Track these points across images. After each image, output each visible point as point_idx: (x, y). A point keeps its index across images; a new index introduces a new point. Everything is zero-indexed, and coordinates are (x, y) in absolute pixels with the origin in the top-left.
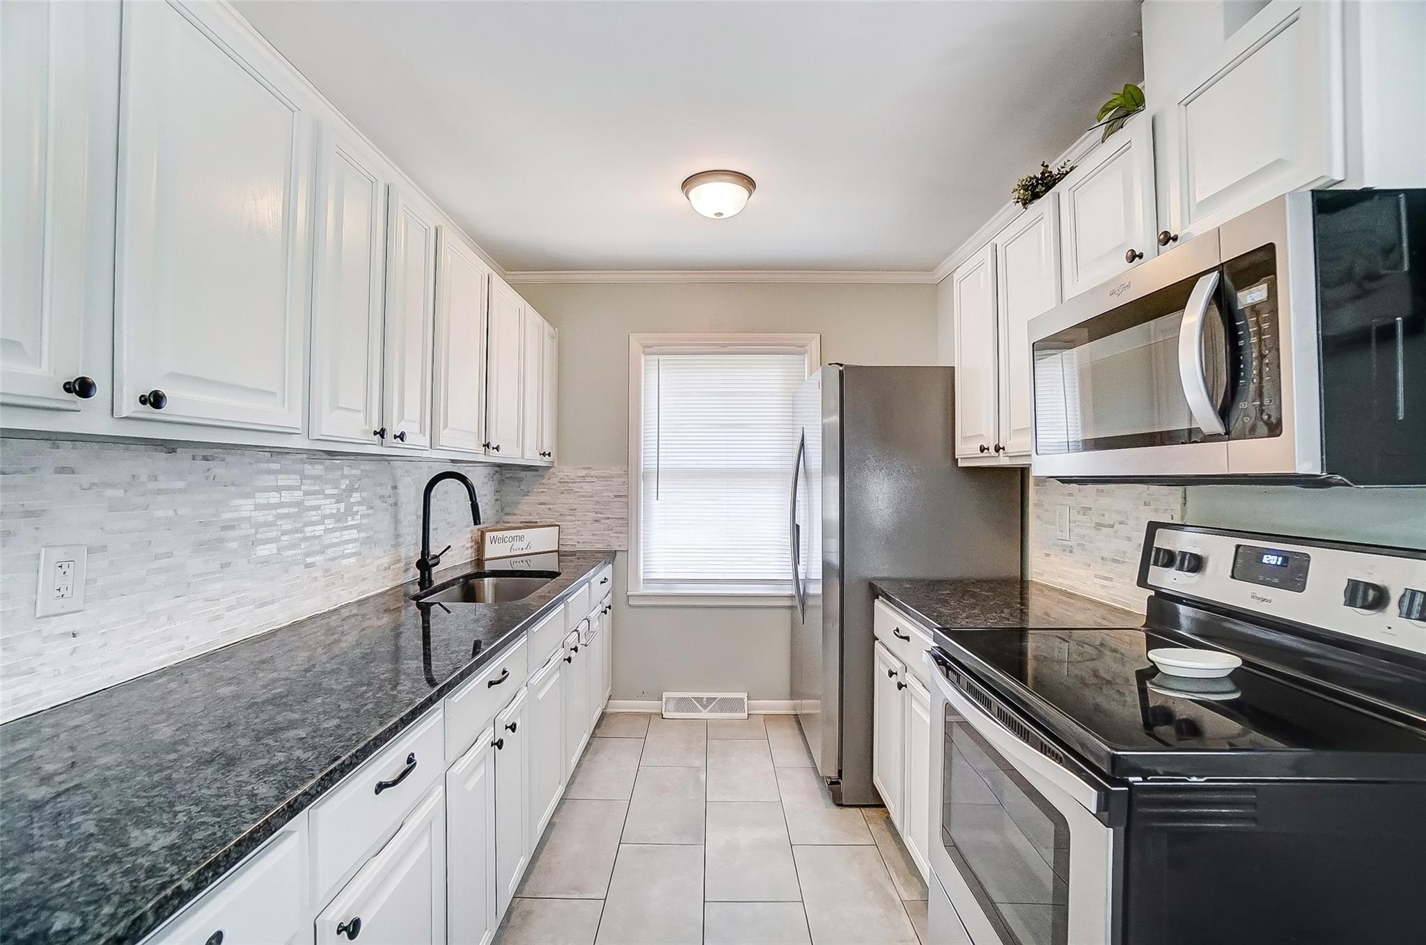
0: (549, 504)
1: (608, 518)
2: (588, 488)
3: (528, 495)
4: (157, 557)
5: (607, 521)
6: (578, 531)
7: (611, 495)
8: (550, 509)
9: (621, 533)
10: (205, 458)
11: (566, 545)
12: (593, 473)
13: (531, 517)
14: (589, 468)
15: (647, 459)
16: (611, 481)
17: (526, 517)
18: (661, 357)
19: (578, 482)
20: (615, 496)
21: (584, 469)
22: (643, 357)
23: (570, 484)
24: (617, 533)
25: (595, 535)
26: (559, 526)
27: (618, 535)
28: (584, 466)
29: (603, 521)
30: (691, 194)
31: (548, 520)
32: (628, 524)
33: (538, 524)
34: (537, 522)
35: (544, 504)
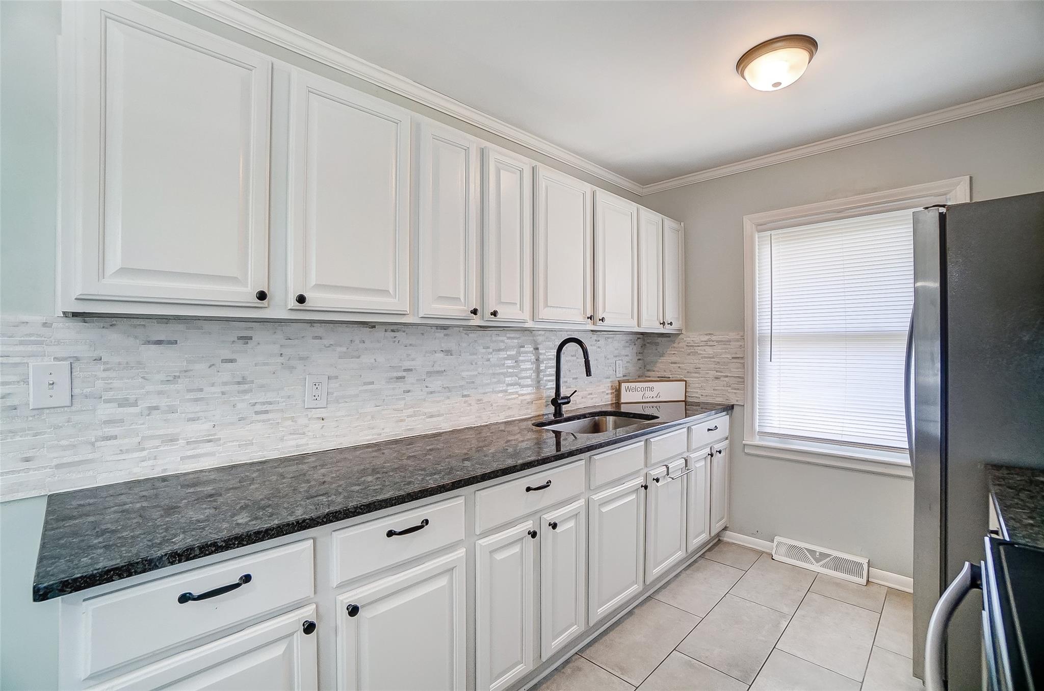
0: (679, 363)
1: (727, 376)
2: (709, 351)
3: (663, 356)
4: (365, 384)
5: (726, 379)
6: (701, 386)
7: (729, 356)
8: (679, 367)
9: (738, 389)
10: (393, 331)
11: (692, 397)
12: (714, 338)
13: (665, 373)
14: (710, 334)
15: (762, 324)
16: (729, 345)
17: (662, 373)
18: (773, 232)
19: (702, 346)
20: (733, 358)
21: (706, 335)
22: (757, 236)
23: (695, 348)
24: (735, 389)
25: (716, 390)
26: (686, 381)
27: (735, 391)
28: (705, 333)
29: (722, 379)
30: (746, 73)
31: (678, 376)
32: (744, 382)
33: (671, 379)
34: (669, 378)
35: (675, 363)
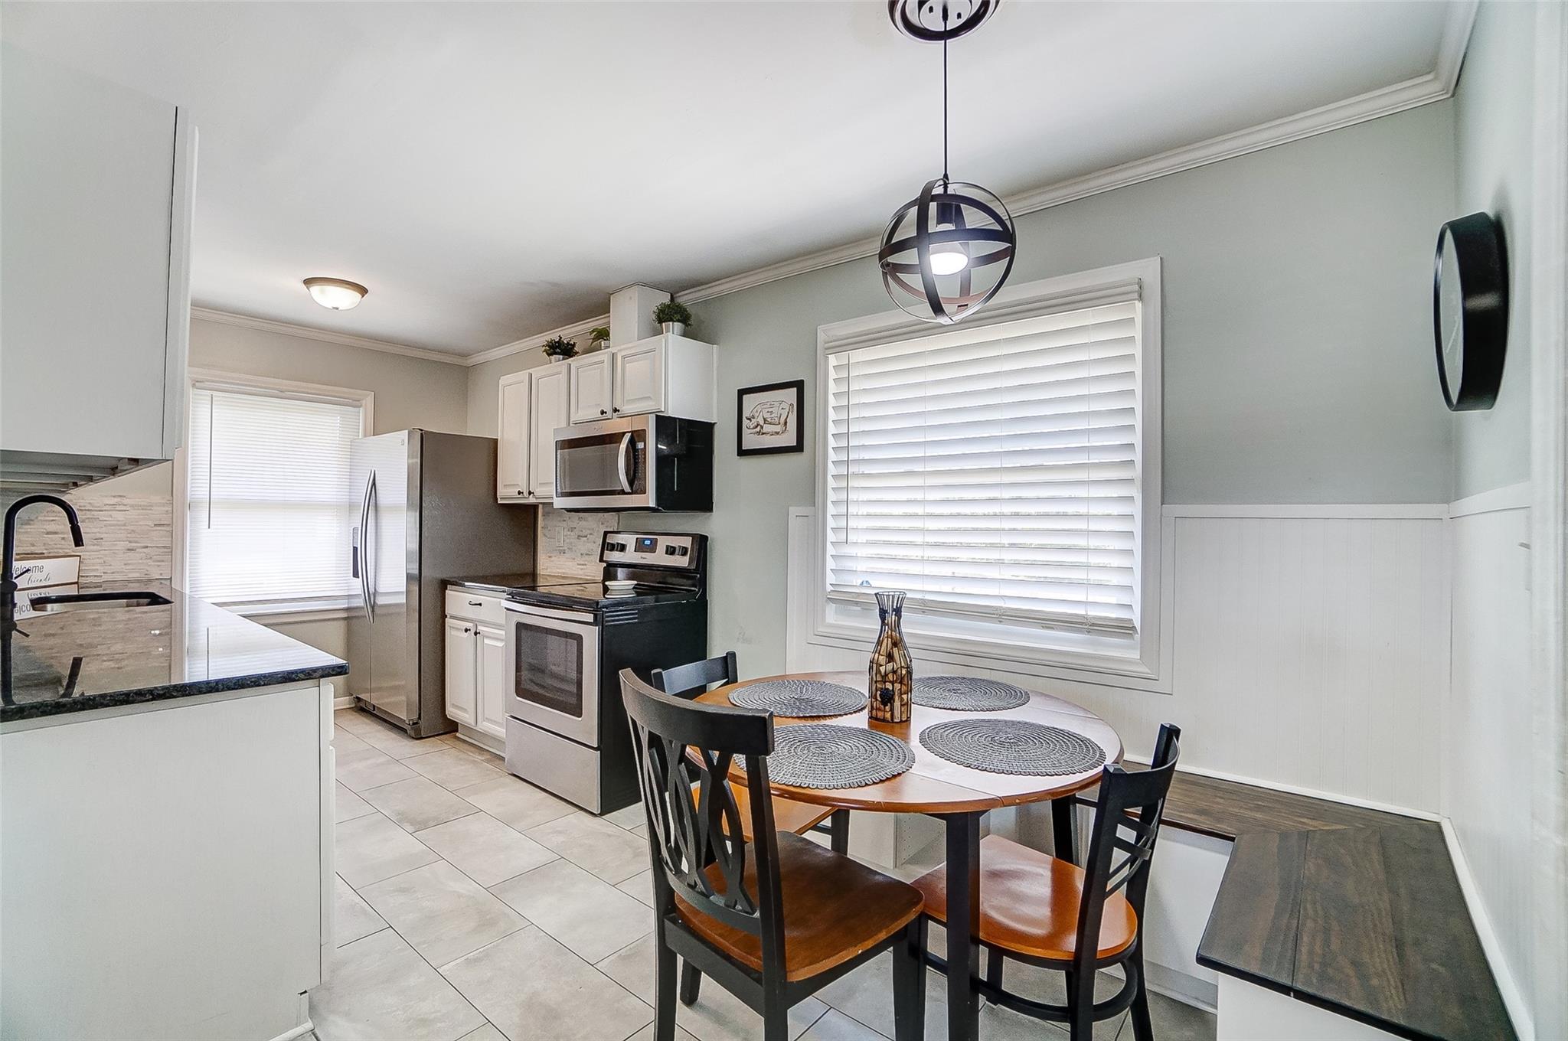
0: (62, 533)
1: (147, 547)
2: (119, 516)
3: (30, 524)
5: (144, 550)
6: (104, 562)
7: (150, 523)
8: (63, 539)
9: (163, 561)
11: (87, 576)
12: (125, 501)
13: (32, 548)
14: (120, 496)
15: (197, 486)
16: (150, 510)
17: (26, 548)
18: (215, 393)
19: (105, 510)
20: (155, 525)
21: (114, 497)
22: (191, 391)
23: (93, 513)
24: (159, 561)
25: (129, 564)
26: (80, 556)
27: (159, 563)
28: (113, 494)
29: (141, 550)
30: (310, 289)
31: (60, 551)
32: (172, 552)
33: (46, 555)
34: (43, 554)
35: (56, 533)
